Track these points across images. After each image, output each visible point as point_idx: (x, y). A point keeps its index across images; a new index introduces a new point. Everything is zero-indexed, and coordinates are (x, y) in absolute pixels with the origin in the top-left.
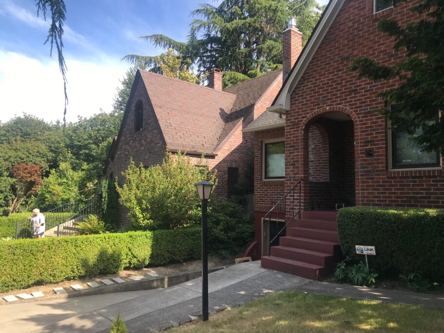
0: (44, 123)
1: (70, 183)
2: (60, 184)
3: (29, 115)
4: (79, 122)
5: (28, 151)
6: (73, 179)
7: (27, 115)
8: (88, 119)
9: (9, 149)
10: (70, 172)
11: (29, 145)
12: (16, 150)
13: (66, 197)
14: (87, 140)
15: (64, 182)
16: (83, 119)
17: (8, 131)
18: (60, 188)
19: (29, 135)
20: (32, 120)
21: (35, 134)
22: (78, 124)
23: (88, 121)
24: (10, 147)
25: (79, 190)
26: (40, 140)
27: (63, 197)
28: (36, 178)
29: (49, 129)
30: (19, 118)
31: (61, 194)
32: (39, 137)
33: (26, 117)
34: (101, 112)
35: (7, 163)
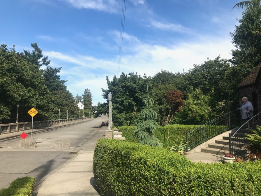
0: (172, 74)
1: (202, 103)
2: (196, 105)
3: (164, 71)
4: (195, 68)
5: (166, 89)
6: (204, 100)
7: (163, 71)
8: (200, 65)
9: (157, 89)
10: (202, 96)
11: (167, 86)
12: (160, 89)
13: (202, 114)
14: (201, 79)
15: (199, 103)
16: (197, 66)
17: (154, 81)
18: (197, 107)
19: (165, 82)
20: (166, 73)
21: (168, 81)
22: (194, 69)
23: (200, 67)
24: (157, 88)
25: (212, 108)
26: (171, 84)
27: (200, 113)
28: (181, 100)
29: (175, 77)
30: (159, 73)
31: (198, 111)
32: (170, 82)
33: (163, 72)
34: (208, 60)
35: (156, 97)
